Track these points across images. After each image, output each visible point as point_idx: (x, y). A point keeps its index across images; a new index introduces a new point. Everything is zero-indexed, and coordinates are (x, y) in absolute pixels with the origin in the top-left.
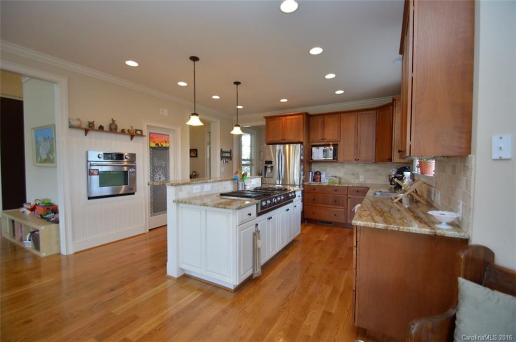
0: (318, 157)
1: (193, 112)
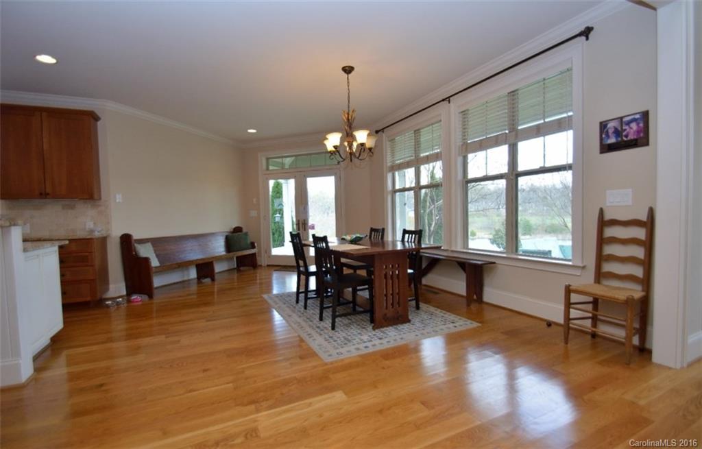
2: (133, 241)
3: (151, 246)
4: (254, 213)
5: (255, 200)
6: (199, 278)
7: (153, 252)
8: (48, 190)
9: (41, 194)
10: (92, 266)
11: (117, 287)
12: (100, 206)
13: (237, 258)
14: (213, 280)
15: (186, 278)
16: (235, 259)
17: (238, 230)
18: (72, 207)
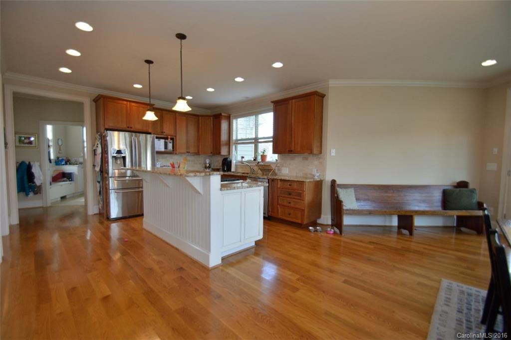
0: (159, 149)
1: (180, 96)
2: (336, 185)
3: (353, 191)
4: (492, 166)
5: (496, 150)
6: (399, 227)
7: (354, 196)
8: (293, 149)
9: (289, 151)
10: (303, 200)
11: (326, 218)
12: (320, 158)
13: (458, 217)
14: (411, 233)
15: (388, 224)
16: (455, 217)
17: (463, 185)
18: (306, 159)
